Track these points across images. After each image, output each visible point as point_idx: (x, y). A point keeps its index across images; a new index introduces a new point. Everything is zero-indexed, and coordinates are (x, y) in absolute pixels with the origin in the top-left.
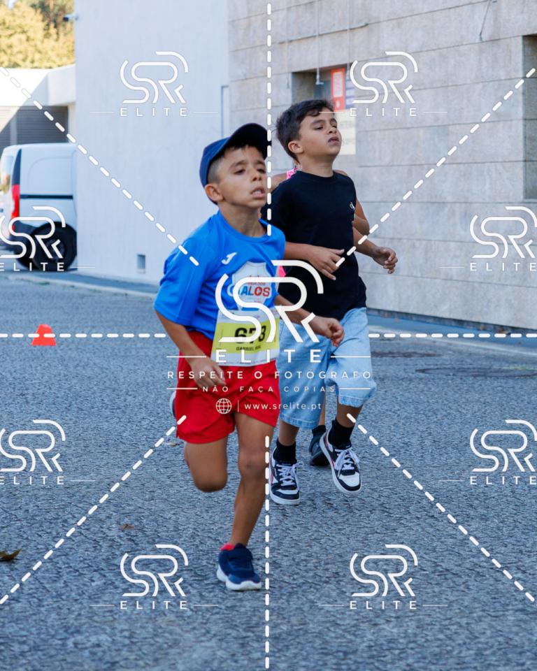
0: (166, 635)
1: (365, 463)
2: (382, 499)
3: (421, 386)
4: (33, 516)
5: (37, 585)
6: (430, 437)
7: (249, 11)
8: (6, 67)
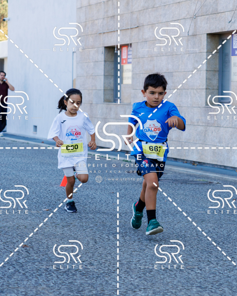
0: (42, 294)
2: (139, 236)
6: (161, 210)
7: (86, 19)
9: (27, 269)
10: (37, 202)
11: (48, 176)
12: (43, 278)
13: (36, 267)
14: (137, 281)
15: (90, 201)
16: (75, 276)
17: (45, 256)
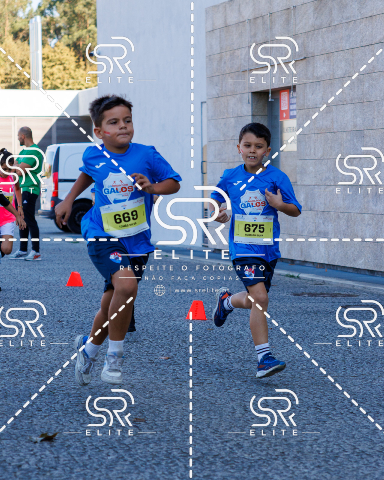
1: (304, 373)
2: (316, 400)
4: (67, 409)
5: (70, 458)
6: (350, 355)
7: (221, 49)
8: (49, 89)
9: (137, 454)
10: (151, 345)
11: (166, 304)
12: (163, 469)
13: (152, 451)
14: (314, 472)
15: (235, 342)
16: (213, 466)
17: (165, 433)
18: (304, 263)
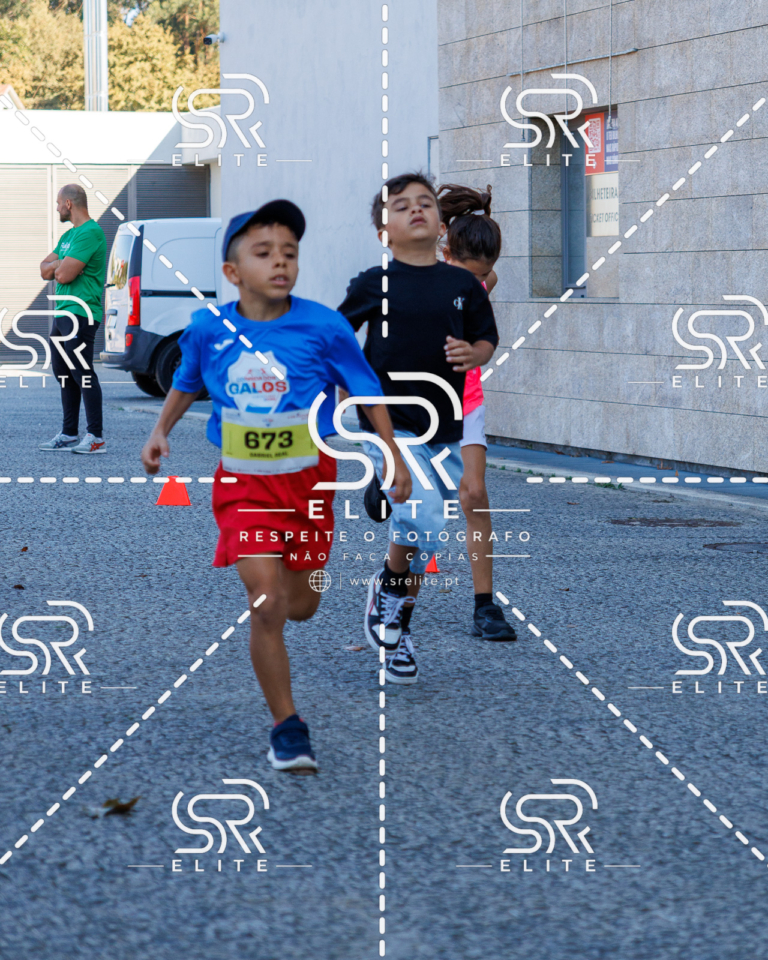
1: (631, 677)
3: (712, 568)
4: (157, 749)
5: (163, 847)
7: (469, 30)
8: (122, 110)
9: (299, 839)
10: (325, 623)
12: (349, 868)
13: (327, 832)
14: (651, 874)
16: (450, 863)
17: (354, 797)
18: (632, 459)
